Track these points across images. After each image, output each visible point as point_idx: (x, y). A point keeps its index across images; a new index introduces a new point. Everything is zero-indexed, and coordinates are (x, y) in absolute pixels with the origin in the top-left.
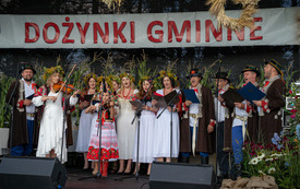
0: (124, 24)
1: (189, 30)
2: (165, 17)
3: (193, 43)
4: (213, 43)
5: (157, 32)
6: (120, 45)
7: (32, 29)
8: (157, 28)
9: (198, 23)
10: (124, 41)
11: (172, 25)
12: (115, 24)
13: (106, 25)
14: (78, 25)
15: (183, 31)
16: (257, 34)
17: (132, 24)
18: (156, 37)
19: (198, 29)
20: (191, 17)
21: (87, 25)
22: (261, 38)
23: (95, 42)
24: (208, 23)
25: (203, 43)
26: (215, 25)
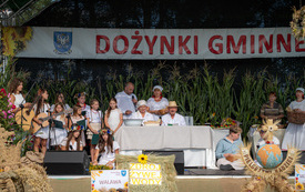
0: (188, 37)
1: (244, 43)
2: (224, 33)
3: (248, 55)
4: (265, 54)
5: (217, 45)
6: (185, 56)
8: (217, 41)
9: (253, 37)
10: (189, 52)
11: (230, 39)
12: (180, 37)
13: (173, 38)
14: (147, 37)
15: (239, 44)
16: (301, 46)
17: (196, 38)
18: (217, 49)
19: (252, 43)
20: (247, 32)
21: (155, 38)
23: (162, 53)
24: (261, 37)
25: (257, 55)
26: (268, 39)
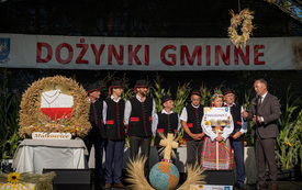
0: (139, 47)
1: (200, 54)
2: (178, 42)
3: (204, 67)
4: (222, 66)
5: (170, 56)
6: (135, 67)
7: (44, 49)
8: (170, 51)
9: (208, 47)
10: (139, 63)
11: (184, 49)
12: (130, 47)
13: (121, 47)
14: (93, 46)
15: (194, 55)
16: (260, 59)
17: (147, 47)
18: (170, 60)
19: (208, 54)
20: (202, 42)
21: (103, 46)
22: (263, 63)
23: (110, 64)
24: (218, 48)
25: (213, 66)
26: (225, 51)
